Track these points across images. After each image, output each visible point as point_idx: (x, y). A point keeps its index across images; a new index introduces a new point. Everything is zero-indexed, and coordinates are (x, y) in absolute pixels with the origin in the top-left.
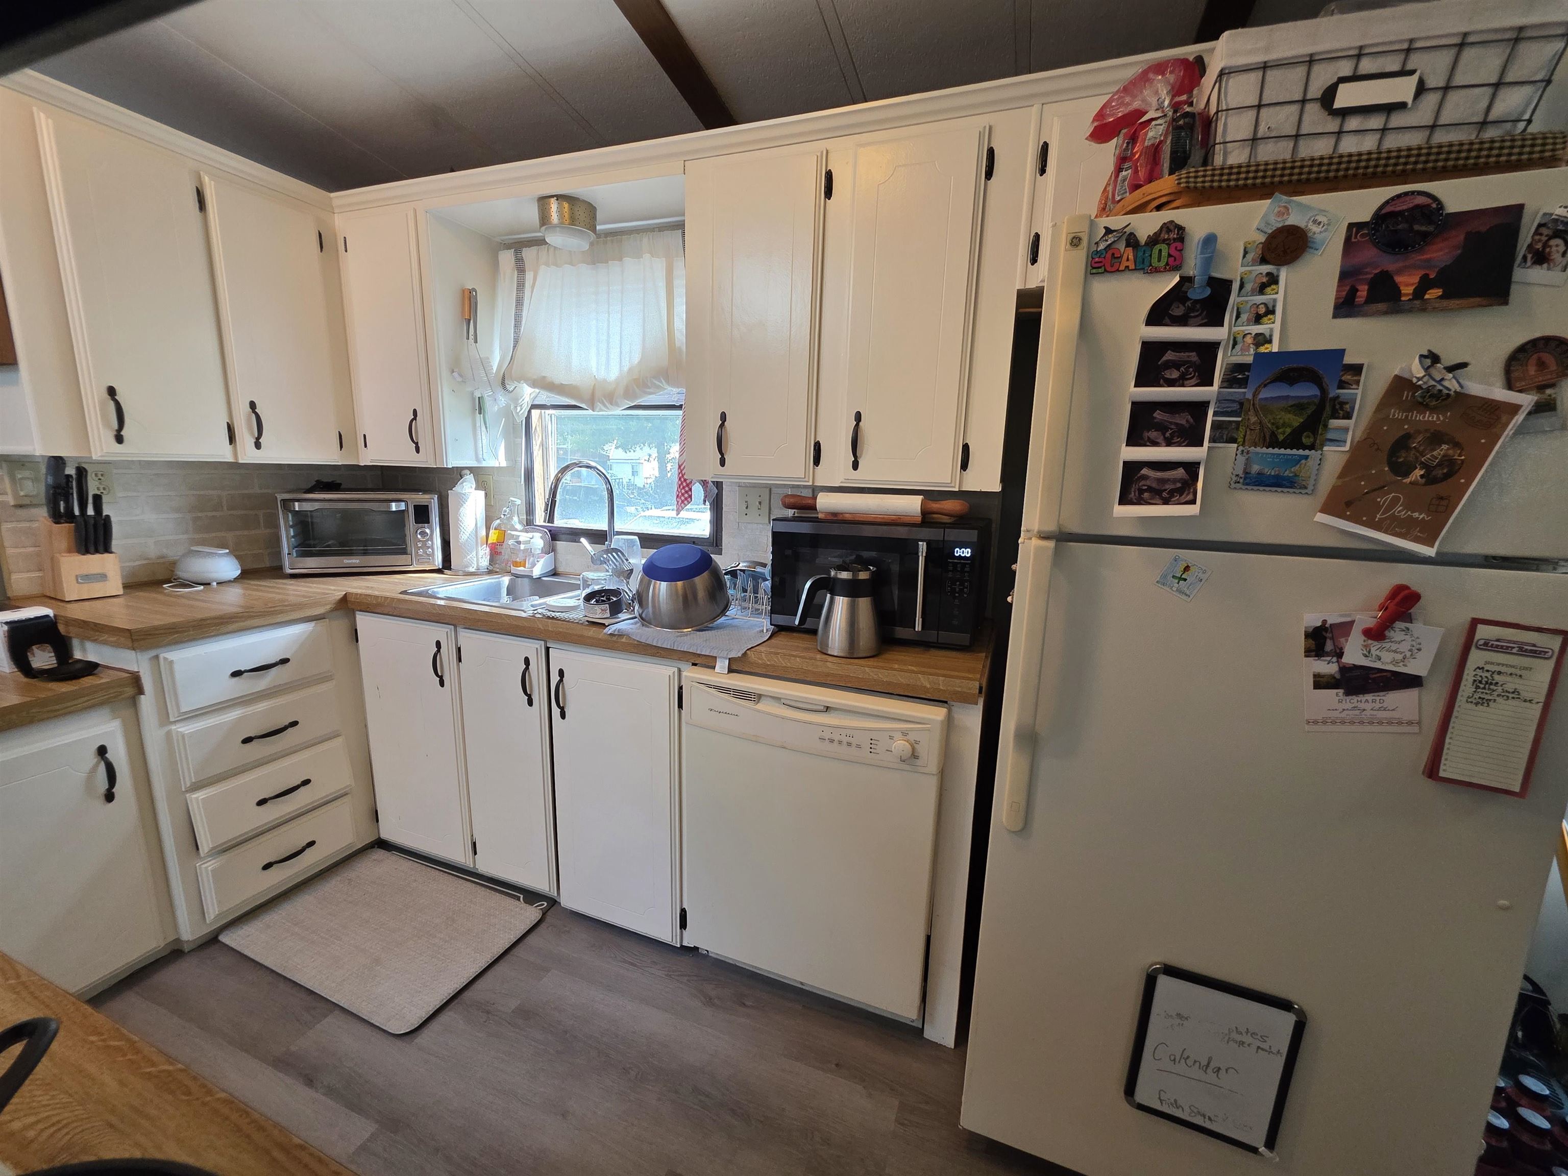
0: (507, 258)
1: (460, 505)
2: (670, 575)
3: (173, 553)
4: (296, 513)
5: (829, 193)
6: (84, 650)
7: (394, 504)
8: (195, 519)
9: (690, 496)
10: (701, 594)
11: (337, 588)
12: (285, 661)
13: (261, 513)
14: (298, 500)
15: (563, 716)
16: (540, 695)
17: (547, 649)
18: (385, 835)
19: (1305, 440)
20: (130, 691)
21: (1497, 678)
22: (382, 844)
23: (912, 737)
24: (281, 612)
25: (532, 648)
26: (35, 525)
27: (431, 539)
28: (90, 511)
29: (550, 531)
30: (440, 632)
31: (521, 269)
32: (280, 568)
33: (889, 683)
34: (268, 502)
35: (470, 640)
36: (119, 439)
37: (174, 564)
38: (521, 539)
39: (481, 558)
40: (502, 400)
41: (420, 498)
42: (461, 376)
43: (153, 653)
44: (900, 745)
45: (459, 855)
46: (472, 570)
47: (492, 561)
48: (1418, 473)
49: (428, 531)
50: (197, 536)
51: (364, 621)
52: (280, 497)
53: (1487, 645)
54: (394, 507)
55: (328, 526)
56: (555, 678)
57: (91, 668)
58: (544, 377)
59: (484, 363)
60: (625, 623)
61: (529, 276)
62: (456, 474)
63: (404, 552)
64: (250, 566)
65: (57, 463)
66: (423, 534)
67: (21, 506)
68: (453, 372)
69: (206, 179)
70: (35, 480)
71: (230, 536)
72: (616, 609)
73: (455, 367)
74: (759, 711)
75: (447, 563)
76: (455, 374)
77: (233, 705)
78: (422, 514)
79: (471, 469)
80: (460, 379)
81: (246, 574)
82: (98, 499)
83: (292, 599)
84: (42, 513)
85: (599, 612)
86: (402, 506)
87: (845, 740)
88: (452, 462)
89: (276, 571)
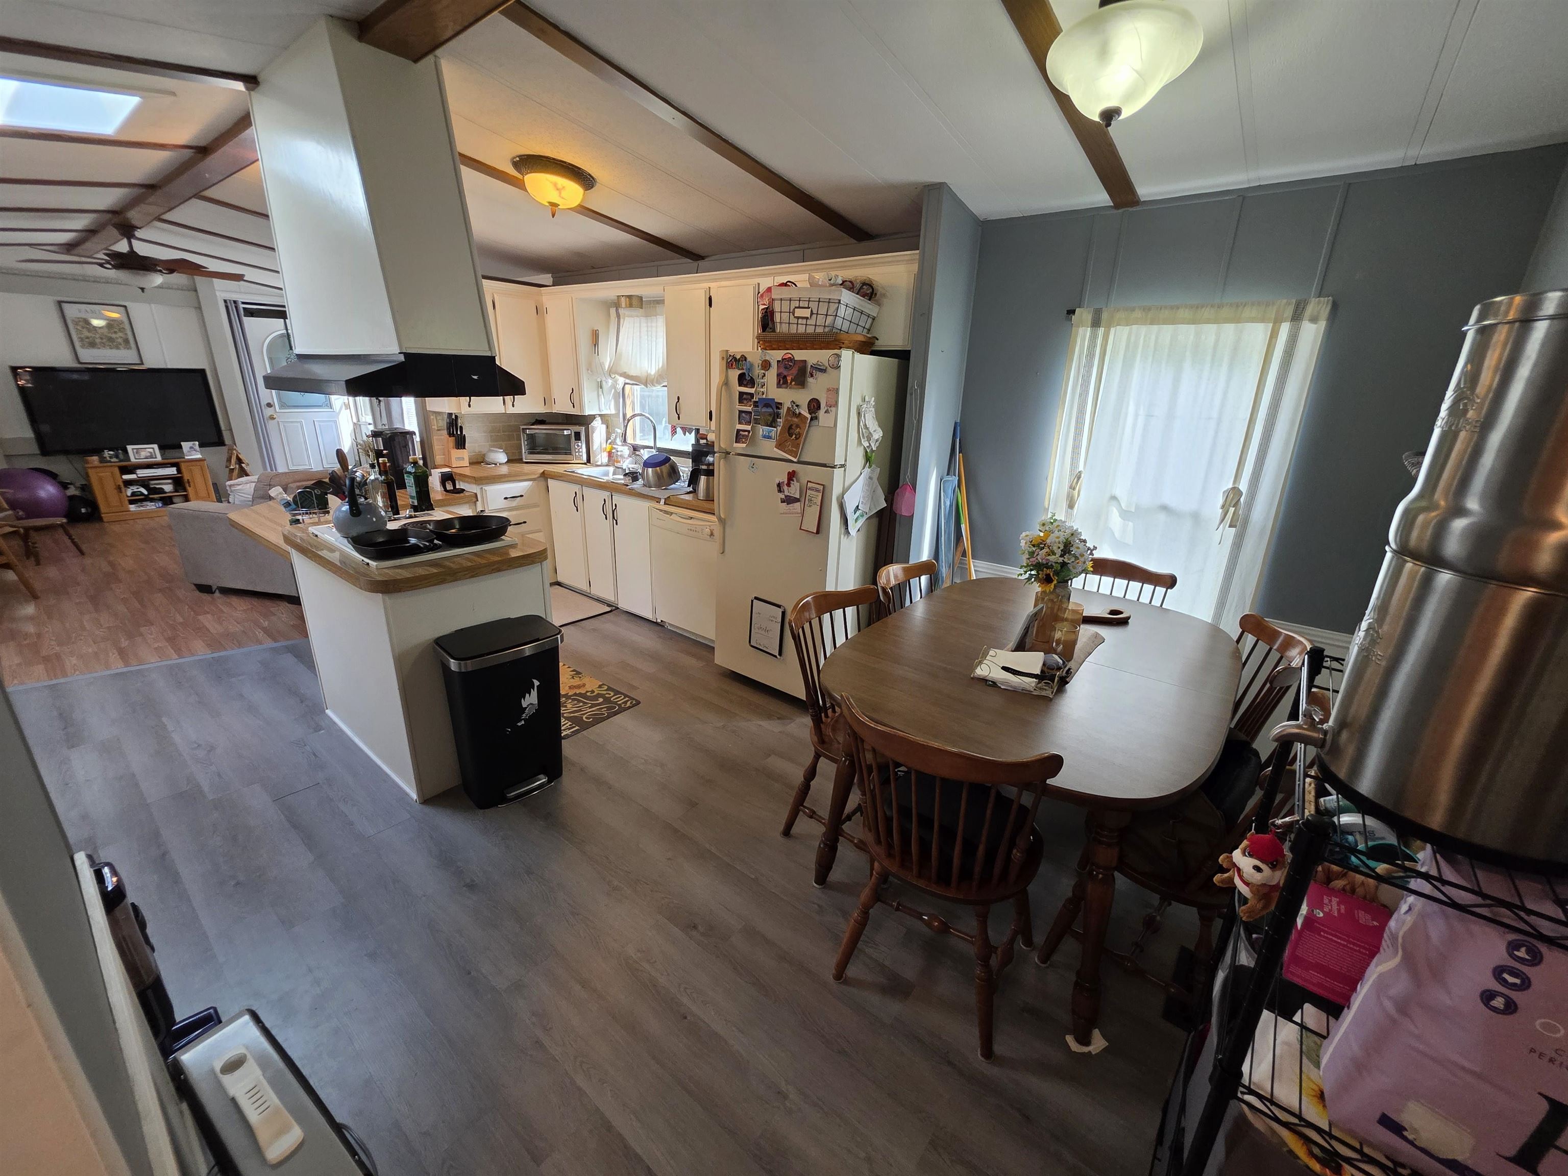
0: (613, 311)
1: (593, 432)
2: (654, 465)
3: (484, 450)
4: (528, 435)
5: (710, 305)
6: (460, 485)
7: (565, 431)
8: (491, 436)
9: (676, 432)
10: (665, 475)
11: (541, 468)
12: (522, 496)
13: (515, 434)
14: (529, 429)
15: (617, 524)
16: (610, 516)
17: (612, 496)
18: (560, 579)
19: (774, 425)
20: (474, 499)
21: (813, 499)
22: (559, 584)
23: (712, 528)
24: (520, 476)
25: (606, 494)
26: (443, 437)
27: (581, 448)
28: (459, 433)
29: (633, 446)
30: (576, 488)
31: (618, 316)
32: (521, 459)
33: (710, 509)
34: (517, 429)
35: (588, 492)
36: (469, 406)
37: (484, 455)
38: (618, 450)
39: (604, 458)
40: (610, 382)
41: (577, 428)
42: (591, 372)
43: (481, 487)
44: (708, 531)
45: (584, 587)
46: (599, 463)
47: (609, 461)
48: (794, 436)
49: (580, 444)
50: (493, 443)
51: (551, 482)
52: (522, 427)
53: (810, 489)
54: (566, 433)
55: (540, 440)
56: (614, 507)
57: (462, 491)
58: (625, 372)
59: (602, 365)
60: (638, 485)
61: (622, 320)
62: (593, 417)
63: (570, 454)
64: (511, 458)
65: (450, 415)
66: (578, 446)
67: (439, 430)
68: (588, 370)
69: (495, 296)
70: (443, 420)
71: (503, 444)
72: (635, 479)
73: (589, 368)
74: (671, 519)
75: (589, 460)
76: (589, 371)
77: (504, 511)
78: (578, 436)
79: (600, 415)
80: (591, 373)
81: (509, 461)
82: (461, 428)
83: (526, 471)
84: (445, 432)
85: (628, 480)
86: (569, 432)
87: (695, 529)
88: (587, 412)
89: (520, 461)
